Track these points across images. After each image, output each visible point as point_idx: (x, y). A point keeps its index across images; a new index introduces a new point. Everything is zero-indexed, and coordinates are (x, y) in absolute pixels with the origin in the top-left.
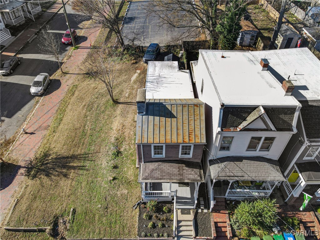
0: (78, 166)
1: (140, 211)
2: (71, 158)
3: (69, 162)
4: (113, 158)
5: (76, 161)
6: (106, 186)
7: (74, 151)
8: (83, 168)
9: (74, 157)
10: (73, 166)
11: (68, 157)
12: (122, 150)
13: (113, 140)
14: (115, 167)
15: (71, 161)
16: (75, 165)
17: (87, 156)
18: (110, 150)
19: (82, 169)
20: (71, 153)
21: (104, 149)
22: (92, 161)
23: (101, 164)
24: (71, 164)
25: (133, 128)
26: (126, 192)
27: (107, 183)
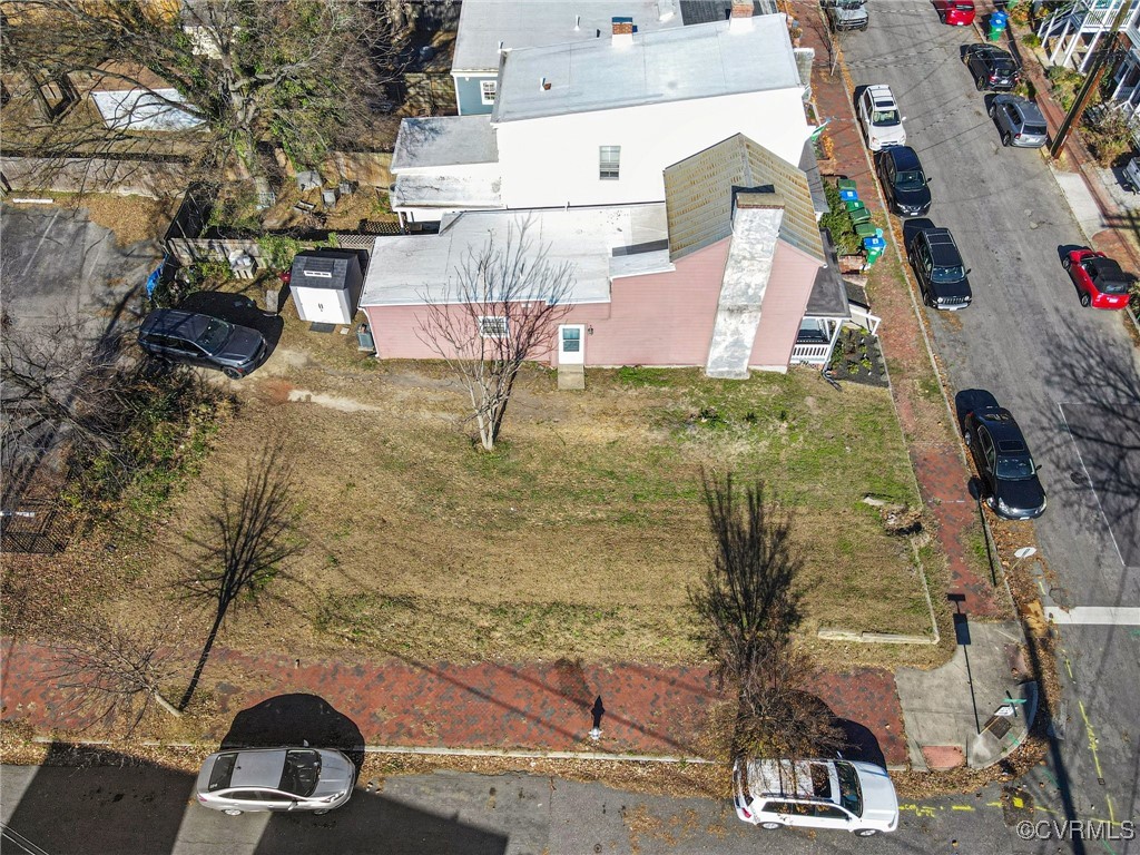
0: (752, 509)
1: (845, 379)
2: (726, 531)
3: (739, 534)
4: (724, 427)
5: (733, 519)
6: (801, 438)
7: (700, 529)
8: (755, 496)
9: (721, 526)
10: (750, 523)
11: (724, 543)
12: (694, 410)
13: (658, 436)
14: (751, 418)
15: (735, 529)
16: (746, 517)
17: (714, 495)
18: (698, 436)
19: (759, 499)
20: (705, 536)
21: (691, 453)
22: (730, 481)
23: (741, 454)
24: (746, 527)
25: (614, 392)
26: (810, 401)
27: (792, 438)
